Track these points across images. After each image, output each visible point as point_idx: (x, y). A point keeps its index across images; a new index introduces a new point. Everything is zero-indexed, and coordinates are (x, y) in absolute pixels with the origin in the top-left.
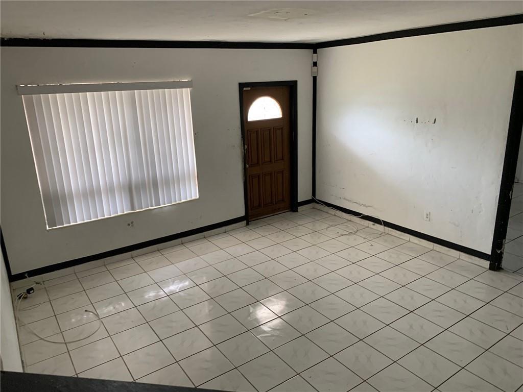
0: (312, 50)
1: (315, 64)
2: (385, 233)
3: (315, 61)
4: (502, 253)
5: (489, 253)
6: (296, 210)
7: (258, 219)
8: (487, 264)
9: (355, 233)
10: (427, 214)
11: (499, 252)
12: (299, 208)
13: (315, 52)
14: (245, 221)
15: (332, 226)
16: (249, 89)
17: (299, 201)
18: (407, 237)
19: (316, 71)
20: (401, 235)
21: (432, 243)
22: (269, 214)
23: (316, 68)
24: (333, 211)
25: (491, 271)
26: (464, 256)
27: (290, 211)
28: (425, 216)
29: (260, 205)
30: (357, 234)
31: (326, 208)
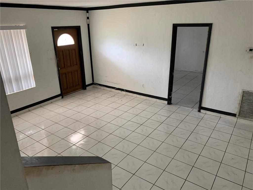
0: (86, 11)
1: (88, 18)
2: (126, 95)
3: (88, 16)
4: (171, 97)
5: (167, 98)
6: (85, 89)
7: (67, 95)
8: (166, 102)
9: (114, 96)
10: (143, 85)
11: (170, 97)
12: (87, 87)
13: (87, 12)
14: (61, 96)
15: (104, 94)
16: (57, 30)
17: (87, 84)
18: (135, 95)
19: (89, 21)
20: (133, 95)
21: (145, 97)
22: (73, 92)
23: (88, 20)
24: (103, 88)
25: (168, 105)
26: (158, 100)
27: (83, 89)
28: (142, 86)
29: (67, 88)
30: (115, 96)
31: (100, 87)
